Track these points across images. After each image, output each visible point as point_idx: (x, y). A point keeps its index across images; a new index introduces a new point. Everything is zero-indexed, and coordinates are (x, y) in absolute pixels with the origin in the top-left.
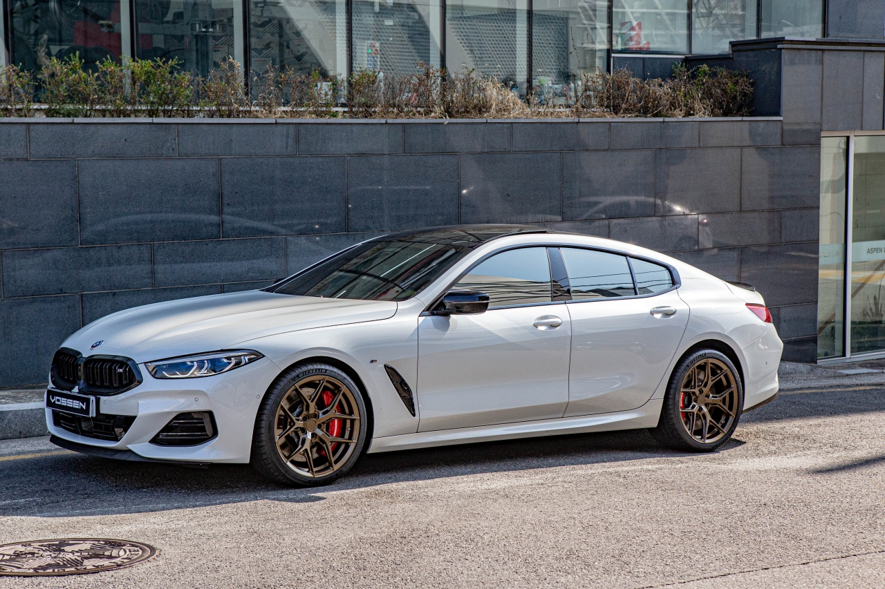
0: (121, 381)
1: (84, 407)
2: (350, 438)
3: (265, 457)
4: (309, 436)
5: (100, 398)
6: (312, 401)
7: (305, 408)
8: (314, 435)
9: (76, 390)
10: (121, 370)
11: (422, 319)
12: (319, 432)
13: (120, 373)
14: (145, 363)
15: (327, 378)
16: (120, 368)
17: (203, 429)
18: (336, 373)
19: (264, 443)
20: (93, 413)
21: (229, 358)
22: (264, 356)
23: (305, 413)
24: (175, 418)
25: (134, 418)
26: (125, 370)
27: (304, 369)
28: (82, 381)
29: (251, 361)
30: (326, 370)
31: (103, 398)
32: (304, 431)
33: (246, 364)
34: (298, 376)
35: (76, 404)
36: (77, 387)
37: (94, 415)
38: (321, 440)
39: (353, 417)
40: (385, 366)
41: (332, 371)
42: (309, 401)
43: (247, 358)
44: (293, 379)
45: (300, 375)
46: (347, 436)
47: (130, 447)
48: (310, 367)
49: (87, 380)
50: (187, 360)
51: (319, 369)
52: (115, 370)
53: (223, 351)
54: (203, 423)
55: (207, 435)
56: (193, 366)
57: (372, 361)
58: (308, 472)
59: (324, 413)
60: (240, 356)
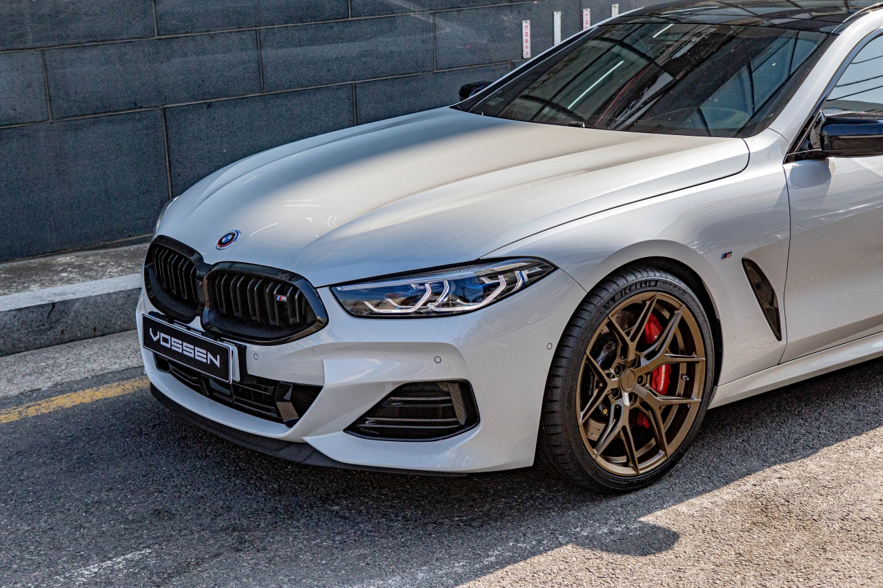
0: (284, 318)
1: (218, 363)
2: (687, 394)
3: (559, 451)
4: (626, 401)
5: (246, 347)
6: (632, 339)
7: (619, 351)
8: (633, 396)
9: (196, 323)
10: (284, 298)
11: (789, 166)
12: (643, 391)
13: (281, 303)
14: (331, 286)
15: (660, 296)
16: (281, 292)
17: (451, 412)
18: (670, 284)
19: (559, 429)
20: (234, 375)
21: (493, 276)
22: (556, 268)
23: (618, 360)
24: (393, 393)
25: (317, 389)
26: (291, 298)
27: (622, 283)
28: (206, 309)
29: (533, 279)
30: (657, 281)
31: (252, 349)
32: (617, 393)
33: (525, 286)
34: (613, 299)
35: (201, 355)
36: (198, 318)
37: (238, 379)
38: (644, 404)
39: (694, 358)
40: (744, 260)
41: (665, 282)
42: (628, 339)
43: (525, 273)
44: (606, 307)
45: (617, 297)
46: (681, 388)
47: (308, 439)
48: (631, 279)
49: (215, 306)
50: (413, 282)
51: (646, 282)
52: (272, 296)
53: (479, 262)
54: (450, 401)
55: (457, 423)
56: (425, 291)
57: (725, 256)
58: (625, 465)
59: (649, 357)
60: (512, 270)
